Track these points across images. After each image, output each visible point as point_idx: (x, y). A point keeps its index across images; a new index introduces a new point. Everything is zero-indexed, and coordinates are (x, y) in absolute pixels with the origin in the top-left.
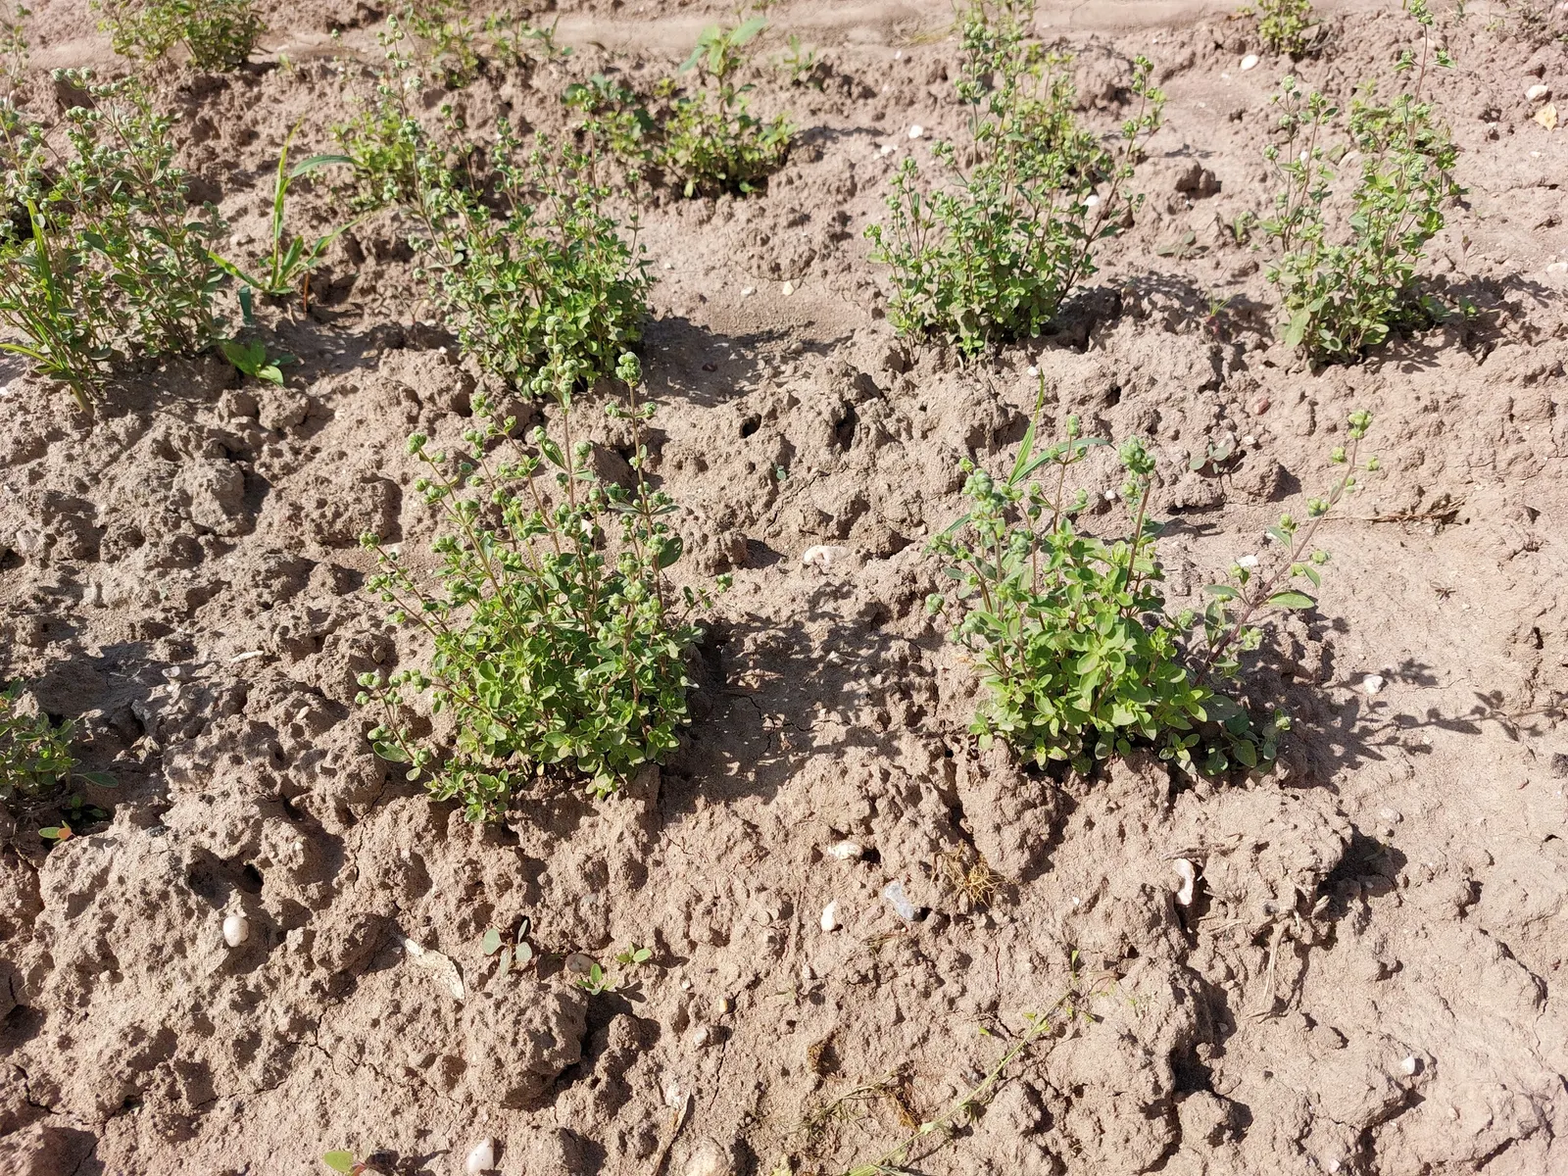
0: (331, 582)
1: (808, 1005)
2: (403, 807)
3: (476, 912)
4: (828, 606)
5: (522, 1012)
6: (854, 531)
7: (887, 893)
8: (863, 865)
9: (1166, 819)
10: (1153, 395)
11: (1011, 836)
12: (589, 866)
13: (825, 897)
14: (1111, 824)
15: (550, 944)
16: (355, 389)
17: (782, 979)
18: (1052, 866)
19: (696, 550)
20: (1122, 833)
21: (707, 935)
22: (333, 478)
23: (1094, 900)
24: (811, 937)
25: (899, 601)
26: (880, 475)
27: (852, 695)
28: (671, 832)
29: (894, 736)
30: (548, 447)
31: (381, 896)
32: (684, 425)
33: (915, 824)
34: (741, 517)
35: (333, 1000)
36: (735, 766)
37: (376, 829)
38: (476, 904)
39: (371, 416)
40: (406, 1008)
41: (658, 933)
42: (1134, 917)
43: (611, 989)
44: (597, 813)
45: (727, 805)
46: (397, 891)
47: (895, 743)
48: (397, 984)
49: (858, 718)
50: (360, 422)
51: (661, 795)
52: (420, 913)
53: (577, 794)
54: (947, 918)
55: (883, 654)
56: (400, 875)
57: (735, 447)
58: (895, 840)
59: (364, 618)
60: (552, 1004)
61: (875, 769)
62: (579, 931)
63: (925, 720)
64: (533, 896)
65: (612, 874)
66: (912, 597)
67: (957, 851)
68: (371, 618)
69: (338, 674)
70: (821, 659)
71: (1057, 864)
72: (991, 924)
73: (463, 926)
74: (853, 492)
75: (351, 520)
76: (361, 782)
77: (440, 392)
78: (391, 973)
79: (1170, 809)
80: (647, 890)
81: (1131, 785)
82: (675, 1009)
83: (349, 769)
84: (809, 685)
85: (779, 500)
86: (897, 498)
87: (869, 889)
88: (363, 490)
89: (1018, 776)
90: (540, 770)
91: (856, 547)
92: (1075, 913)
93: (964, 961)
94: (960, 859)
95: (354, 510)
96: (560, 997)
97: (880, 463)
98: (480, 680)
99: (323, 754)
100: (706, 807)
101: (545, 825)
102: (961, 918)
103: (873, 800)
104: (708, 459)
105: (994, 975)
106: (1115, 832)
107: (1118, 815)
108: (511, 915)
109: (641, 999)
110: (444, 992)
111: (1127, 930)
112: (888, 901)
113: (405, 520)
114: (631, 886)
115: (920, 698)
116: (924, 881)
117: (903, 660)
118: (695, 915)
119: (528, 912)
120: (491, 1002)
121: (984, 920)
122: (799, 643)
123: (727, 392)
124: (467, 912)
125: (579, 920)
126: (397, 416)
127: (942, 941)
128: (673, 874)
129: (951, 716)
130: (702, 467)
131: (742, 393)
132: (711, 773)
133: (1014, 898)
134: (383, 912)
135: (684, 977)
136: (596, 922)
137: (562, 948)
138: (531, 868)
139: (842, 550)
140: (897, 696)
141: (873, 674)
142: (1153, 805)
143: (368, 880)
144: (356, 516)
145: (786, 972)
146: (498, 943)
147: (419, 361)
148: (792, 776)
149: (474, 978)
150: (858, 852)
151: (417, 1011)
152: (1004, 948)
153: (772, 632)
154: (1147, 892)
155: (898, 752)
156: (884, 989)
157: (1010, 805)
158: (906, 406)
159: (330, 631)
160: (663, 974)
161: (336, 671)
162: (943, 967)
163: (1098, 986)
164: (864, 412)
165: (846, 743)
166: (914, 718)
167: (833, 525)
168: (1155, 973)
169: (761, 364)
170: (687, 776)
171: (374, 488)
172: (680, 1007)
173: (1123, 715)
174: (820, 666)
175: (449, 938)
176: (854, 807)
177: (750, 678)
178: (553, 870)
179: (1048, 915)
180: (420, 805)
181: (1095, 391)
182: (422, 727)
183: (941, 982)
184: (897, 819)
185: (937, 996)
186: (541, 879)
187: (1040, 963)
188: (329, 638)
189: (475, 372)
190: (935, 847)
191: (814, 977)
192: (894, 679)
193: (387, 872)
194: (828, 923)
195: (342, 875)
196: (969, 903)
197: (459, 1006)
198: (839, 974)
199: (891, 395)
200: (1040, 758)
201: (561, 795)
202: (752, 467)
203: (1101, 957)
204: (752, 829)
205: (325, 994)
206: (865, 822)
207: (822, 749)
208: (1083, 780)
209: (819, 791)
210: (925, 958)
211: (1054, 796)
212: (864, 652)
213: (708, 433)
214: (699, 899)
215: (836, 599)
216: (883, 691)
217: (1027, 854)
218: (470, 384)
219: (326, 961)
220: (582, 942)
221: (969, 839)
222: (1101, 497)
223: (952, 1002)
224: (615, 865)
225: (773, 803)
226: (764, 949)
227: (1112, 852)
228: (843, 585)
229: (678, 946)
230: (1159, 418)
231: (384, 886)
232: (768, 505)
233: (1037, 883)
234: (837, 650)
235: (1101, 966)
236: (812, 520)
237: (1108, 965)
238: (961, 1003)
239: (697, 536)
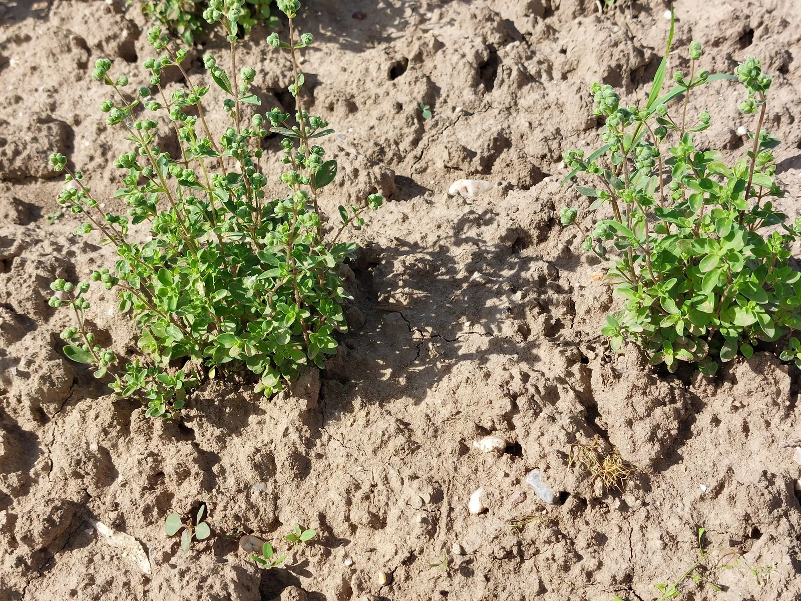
0: (13, 214)
1: (459, 578)
2: (90, 407)
3: (158, 498)
4: (472, 233)
5: (204, 579)
6: (497, 165)
7: (529, 480)
8: (506, 456)
9: (787, 416)
10: (785, 36)
11: (642, 430)
12: (258, 458)
13: (472, 485)
14: (737, 420)
15: (224, 526)
16: (28, 38)
17: (434, 554)
18: (682, 458)
19: (347, 184)
20: (746, 429)
21: (366, 518)
22: (11, 120)
23: (721, 486)
24: (460, 519)
25: (538, 227)
26: (522, 114)
27: (495, 310)
28: (331, 428)
29: (534, 345)
30: (217, 73)
31: (74, 485)
32: (335, 69)
33: (553, 419)
34: (389, 154)
35: (35, 574)
36: (388, 372)
37: (67, 427)
38: (158, 492)
39: (44, 63)
40: (100, 580)
41: (322, 517)
42: (756, 499)
43: (281, 566)
44: (264, 412)
45: (381, 406)
46: (87, 480)
47: (535, 351)
48: (91, 561)
49: (500, 330)
50: (34, 69)
51: (321, 396)
52: (108, 499)
53: (246, 395)
54: (584, 502)
55: (523, 274)
56: (90, 465)
57: (384, 89)
58: (534, 433)
59: (46, 243)
60: (230, 574)
61: (515, 371)
62: (251, 515)
63: (562, 331)
64: (209, 484)
65: (279, 465)
66: (551, 222)
67: (592, 443)
68: (53, 244)
69: (26, 291)
70: (466, 279)
71: (686, 456)
72: (624, 507)
73: (147, 511)
74: (496, 129)
75: (29, 157)
76: (52, 384)
77: (108, 39)
78: (85, 551)
79: (791, 407)
80: (311, 479)
81: (754, 385)
82: (339, 581)
83: (41, 373)
84: (456, 302)
85: (425, 138)
86: (538, 134)
87: (512, 477)
88: (40, 130)
89: (648, 376)
90: (212, 374)
91: (498, 179)
92: (702, 498)
93: (600, 539)
94: (595, 450)
95: (31, 149)
96: (236, 568)
97: (522, 102)
98: (158, 285)
99: (17, 361)
100: (362, 407)
101: (218, 421)
102: (596, 502)
103: (514, 397)
104: (358, 101)
105: (627, 552)
106: (739, 428)
107: (743, 413)
108: (190, 501)
109: (308, 575)
110: (133, 568)
111: (749, 510)
112: (529, 486)
113: (78, 158)
114: (296, 476)
115: (557, 313)
116: (561, 467)
117: (542, 279)
118: (354, 500)
119: (205, 497)
120: (176, 571)
121: (617, 503)
122: (444, 265)
123: (375, 38)
124: (150, 498)
125: (251, 506)
126: (68, 63)
127: (580, 522)
128: (333, 466)
129: (586, 328)
130: (352, 108)
131: (389, 39)
132: (367, 378)
133: (645, 485)
134: (76, 498)
135: (346, 556)
136: (266, 507)
137: (235, 530)
138: (207, 460)
139: (485, 184)
140: (536, 310)
141: (514, 291)
142: (775, 404)
143: (62, 469)
144: (34, 154)
145: (438, 548)
146: (180, 525)
147: (87, 12)
148: (440, 380)
149: (159, 556)
150: (502, 445)
151: (110, 583)
152: (636, 528)
153: (419, 256)
154: (769, 478)
155: (537, 359)
156: (528, 564)
157: (641, 403)
158: (547, 49)
159: (18, 253)
160: (327, 554)
161: (24, 289)
162: (581, 544)
163: (724, 561)
164: (507, 55)
165: (489, 351)
166: (552, 330)
167: (476, 160)
168: (776, 547)
169: (408, 12)
170: (344, 381)
171: (50, 128)
172: (344, 579)
173: (744, 317)
174: (465, 285)
175: (135, 521)
176: (497, 404)
177: (400, 296)
178: (226, 461)
179: (677, 501)
180: (104, 406)
181: (728, 34)
182: (103, 338)
183: (579, 558)
184: (536, 414)
185: (576, 569)
186: (215, 469)
187: (670, 541)
188: (17, 260)
189: (139, 21)
190: (571, 439)
191: (463, 553)
192: (532, 296)
193: (78, 462)
194: (475, 507)
195: (39, 465)
196: (604, 487)
197: (146, 580)
198: (486, 551)
199: (533, 39)
200: (668, 359)
201: (232, 396)
202: (399, 107)
203: (727, 537)
204: (404, 427)
205: (28, 568)
206: (507, 418)
207: (466, 357)
208: (710, 381)
209: (464, 393)
210: (564, 537)
211: (682, 395)
212: (506, 273)
213: (358, 76)
214: (358, 487)
215: (479, 226)
216: (523, 306)
217: (657, 446)
218: (135, 32)
219: (28, 539)
220: (254, 525)
221: (604, 435)
222: (733, 132)
223: (589, 575)
224: (282, 456)
225: (423, 404)
226: (418, 529)
227: (738, 445)
228: (486, 213)
229: (340, 529)
230: (790, 58)
231: (77, 475)
232: (415, 143)
233: (667, 473)
234: (480, 271)
235: (727, 544)
236: (457, 156)
237: (733, 543)
238: (598, 576)
239: (349, 169)
